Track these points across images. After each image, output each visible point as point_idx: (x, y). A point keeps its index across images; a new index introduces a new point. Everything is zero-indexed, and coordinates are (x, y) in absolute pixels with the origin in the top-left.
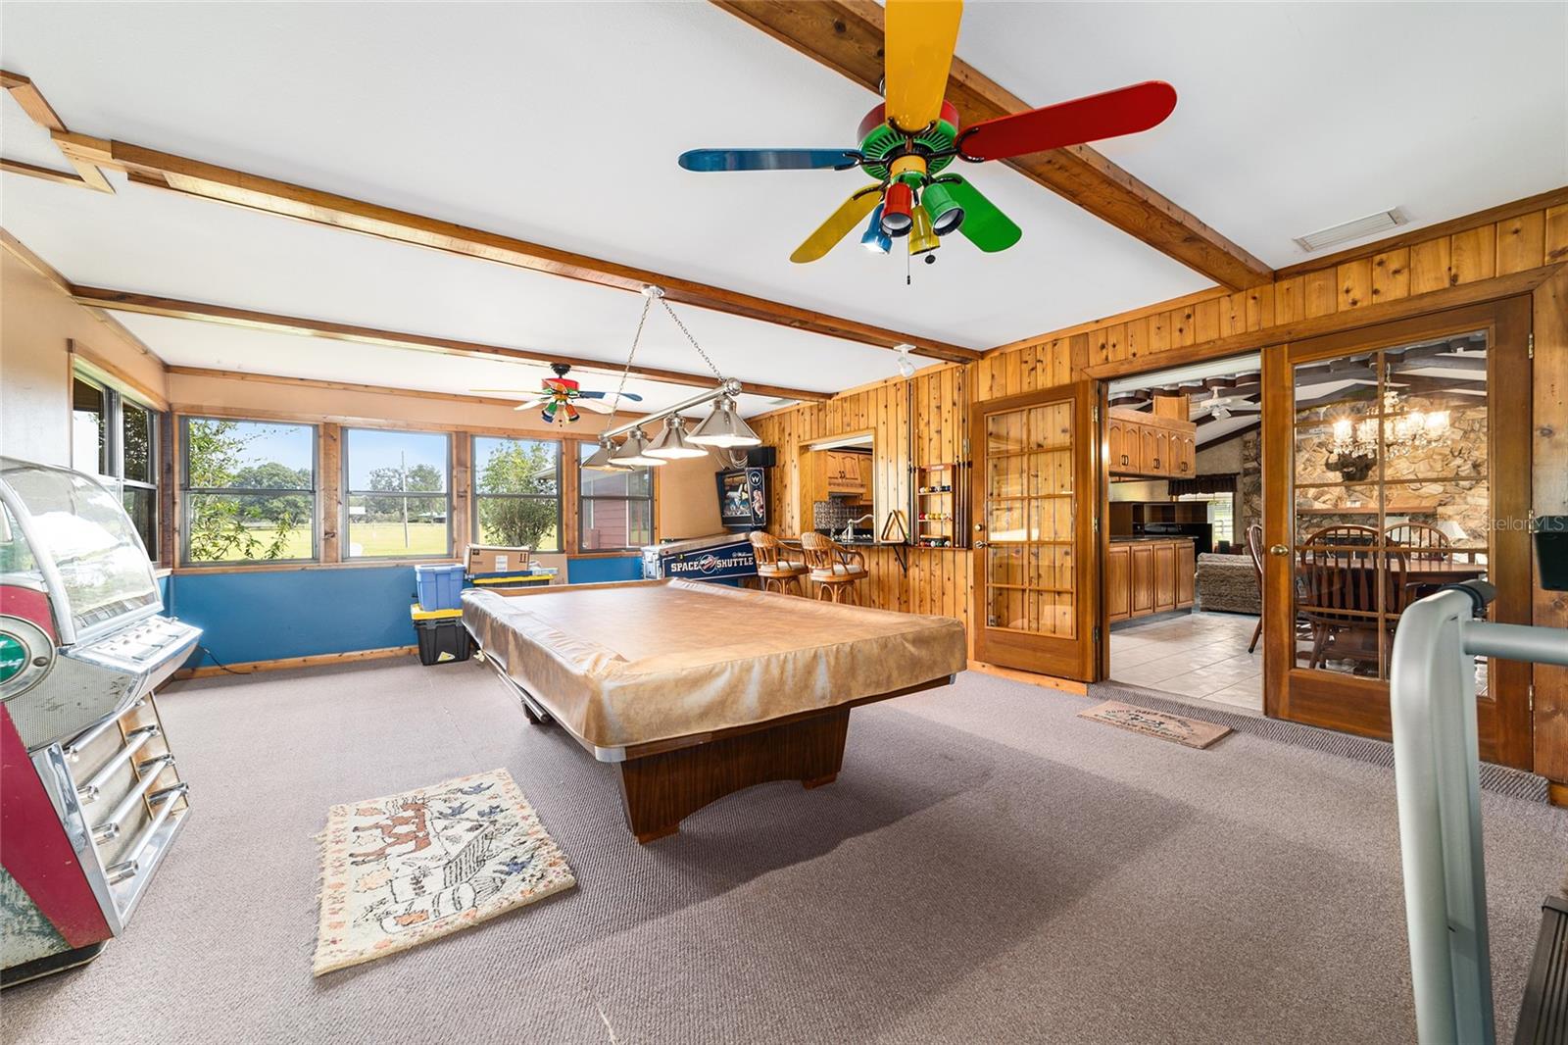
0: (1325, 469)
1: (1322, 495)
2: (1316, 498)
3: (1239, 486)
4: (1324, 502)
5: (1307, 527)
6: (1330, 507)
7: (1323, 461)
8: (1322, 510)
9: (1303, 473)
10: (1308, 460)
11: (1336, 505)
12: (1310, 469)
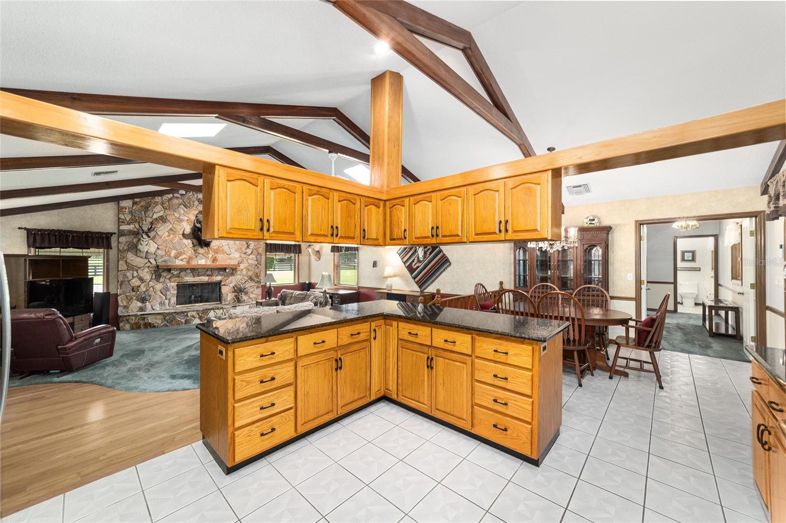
0: (182, 237)
1: (181, 255)
2: (176, 257)
3: (114, 243)
4: (182, 260)
5: (170, 278)
6: (185, 263)
7: (181, 232)
8: (180, 265)
9: (167, 238)
10: (171, 229)
11: (188, 262)
12: (172, 236)
